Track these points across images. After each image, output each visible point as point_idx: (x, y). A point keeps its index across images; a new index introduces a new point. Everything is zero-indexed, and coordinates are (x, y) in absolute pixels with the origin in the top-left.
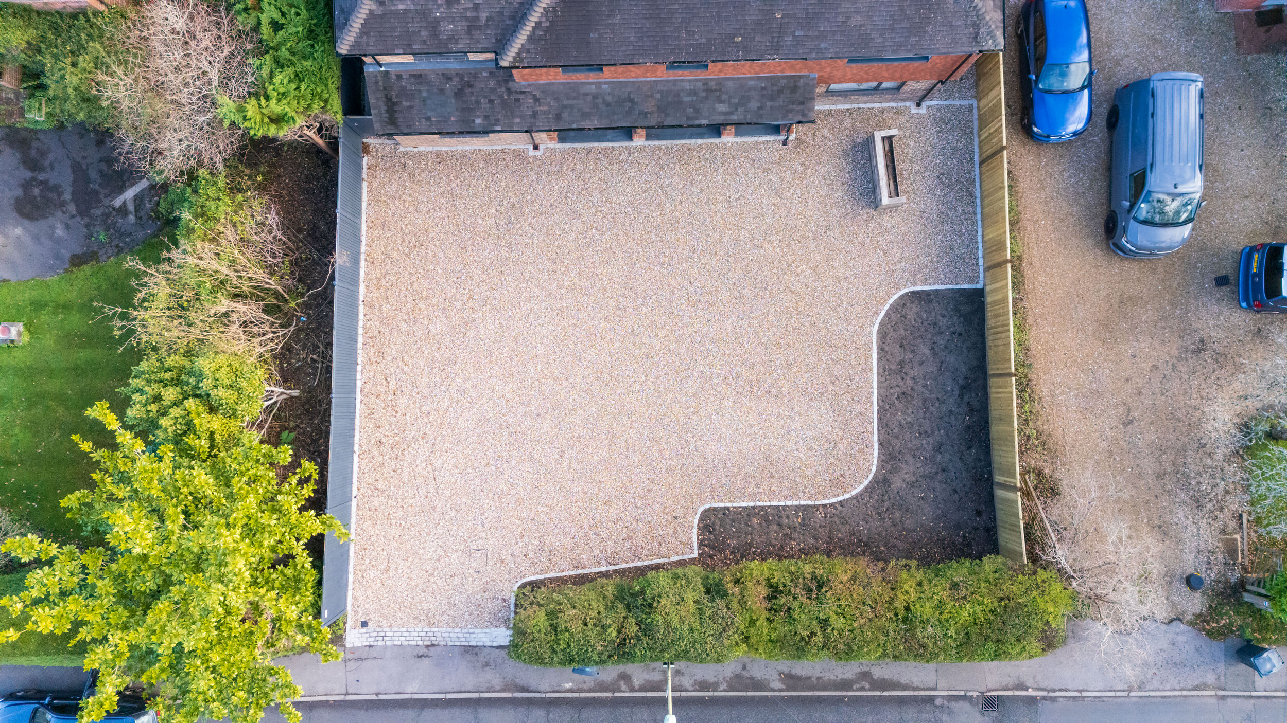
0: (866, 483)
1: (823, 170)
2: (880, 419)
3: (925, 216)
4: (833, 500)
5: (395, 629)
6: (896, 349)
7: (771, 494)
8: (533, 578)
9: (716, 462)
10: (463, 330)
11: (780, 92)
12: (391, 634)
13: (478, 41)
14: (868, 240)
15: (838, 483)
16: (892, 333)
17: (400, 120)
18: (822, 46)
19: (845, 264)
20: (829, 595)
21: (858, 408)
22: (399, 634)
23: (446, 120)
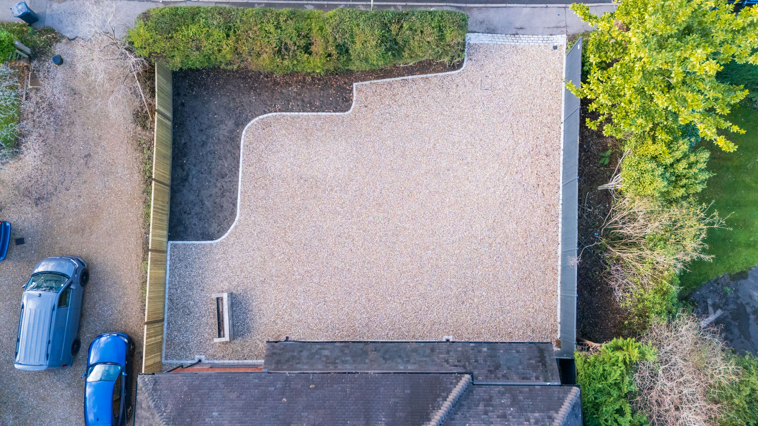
0: (249, 124)
1: (264, 320)
2: (238, 162)
3: (201, 288)
4: (270, 114)
5: (537, 44)
6: (225, 205)
7: (308, 119)
8: (453, 72)
9: (340, 139)
10: (495, 224)
11: (288, 361)
12: (539, 42)
13: (485, 392)
14: (238, 274)
15: (266, 125)
16: (227, 214)
17: (536, 352)
18: (257, 381)
19: (253, 259)
20: (274, 45)
21: (251, 169)
22: (534, 41)
23: (506, 351)
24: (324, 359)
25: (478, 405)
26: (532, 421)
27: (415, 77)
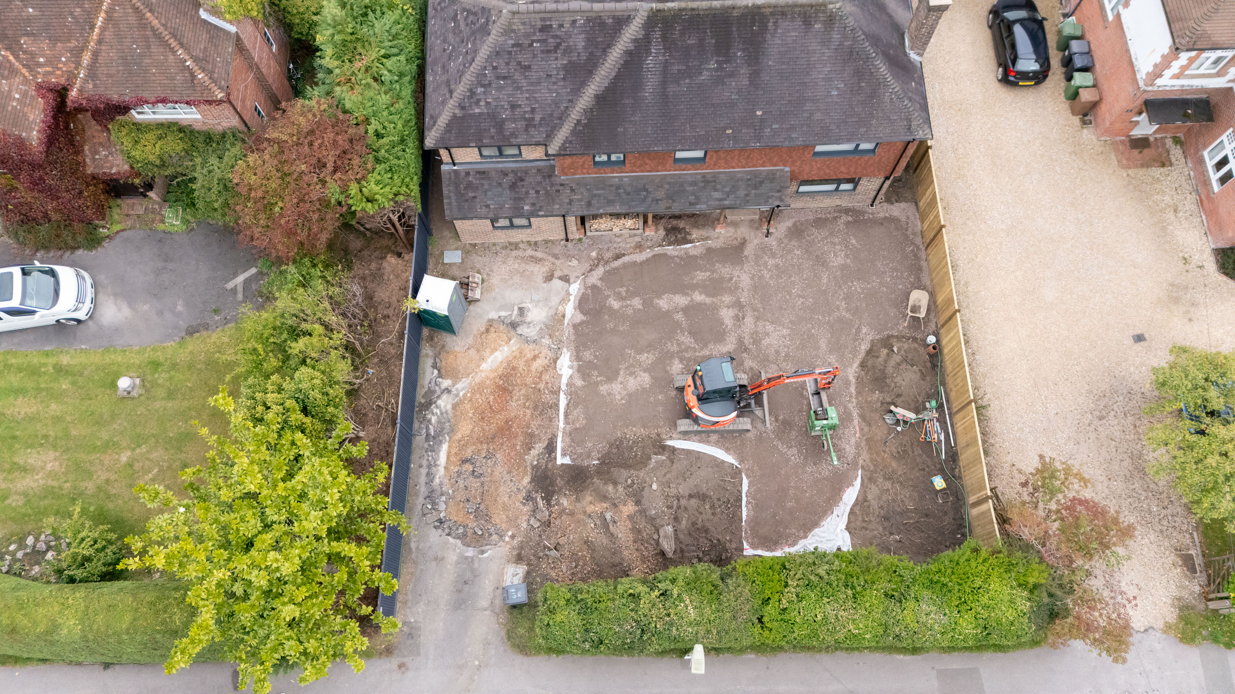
11: (762, 183)
17: (467, 207)
18: (793, 136)
24: (719, 187)
25: (542, 119)
26: (482, 103)
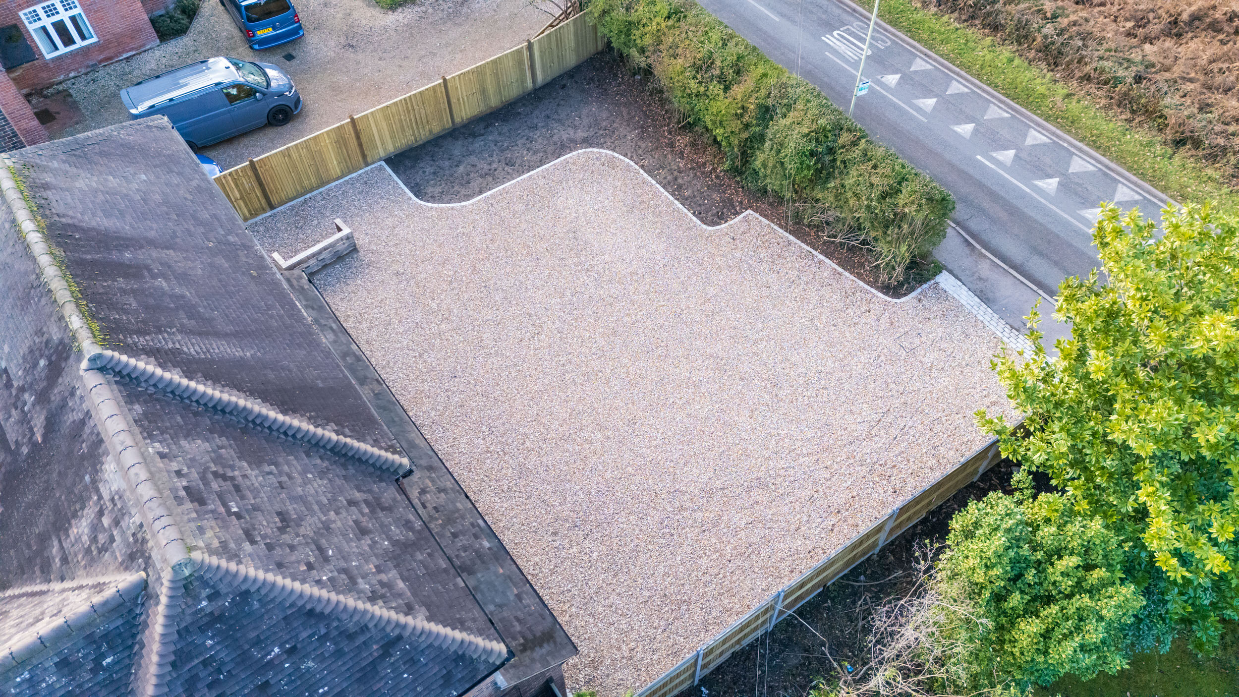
0: (596, 150)
4: (627, 160)
6: (474, 184)
8: (880, 295)
9: (664, 239)
13: (394, 499)
16: (463, 192)
17: (540, 628)
19: (423, 247)
20: (701, 56)
23: (507, 578)
25: (360, 490)
27: (827, 261)
